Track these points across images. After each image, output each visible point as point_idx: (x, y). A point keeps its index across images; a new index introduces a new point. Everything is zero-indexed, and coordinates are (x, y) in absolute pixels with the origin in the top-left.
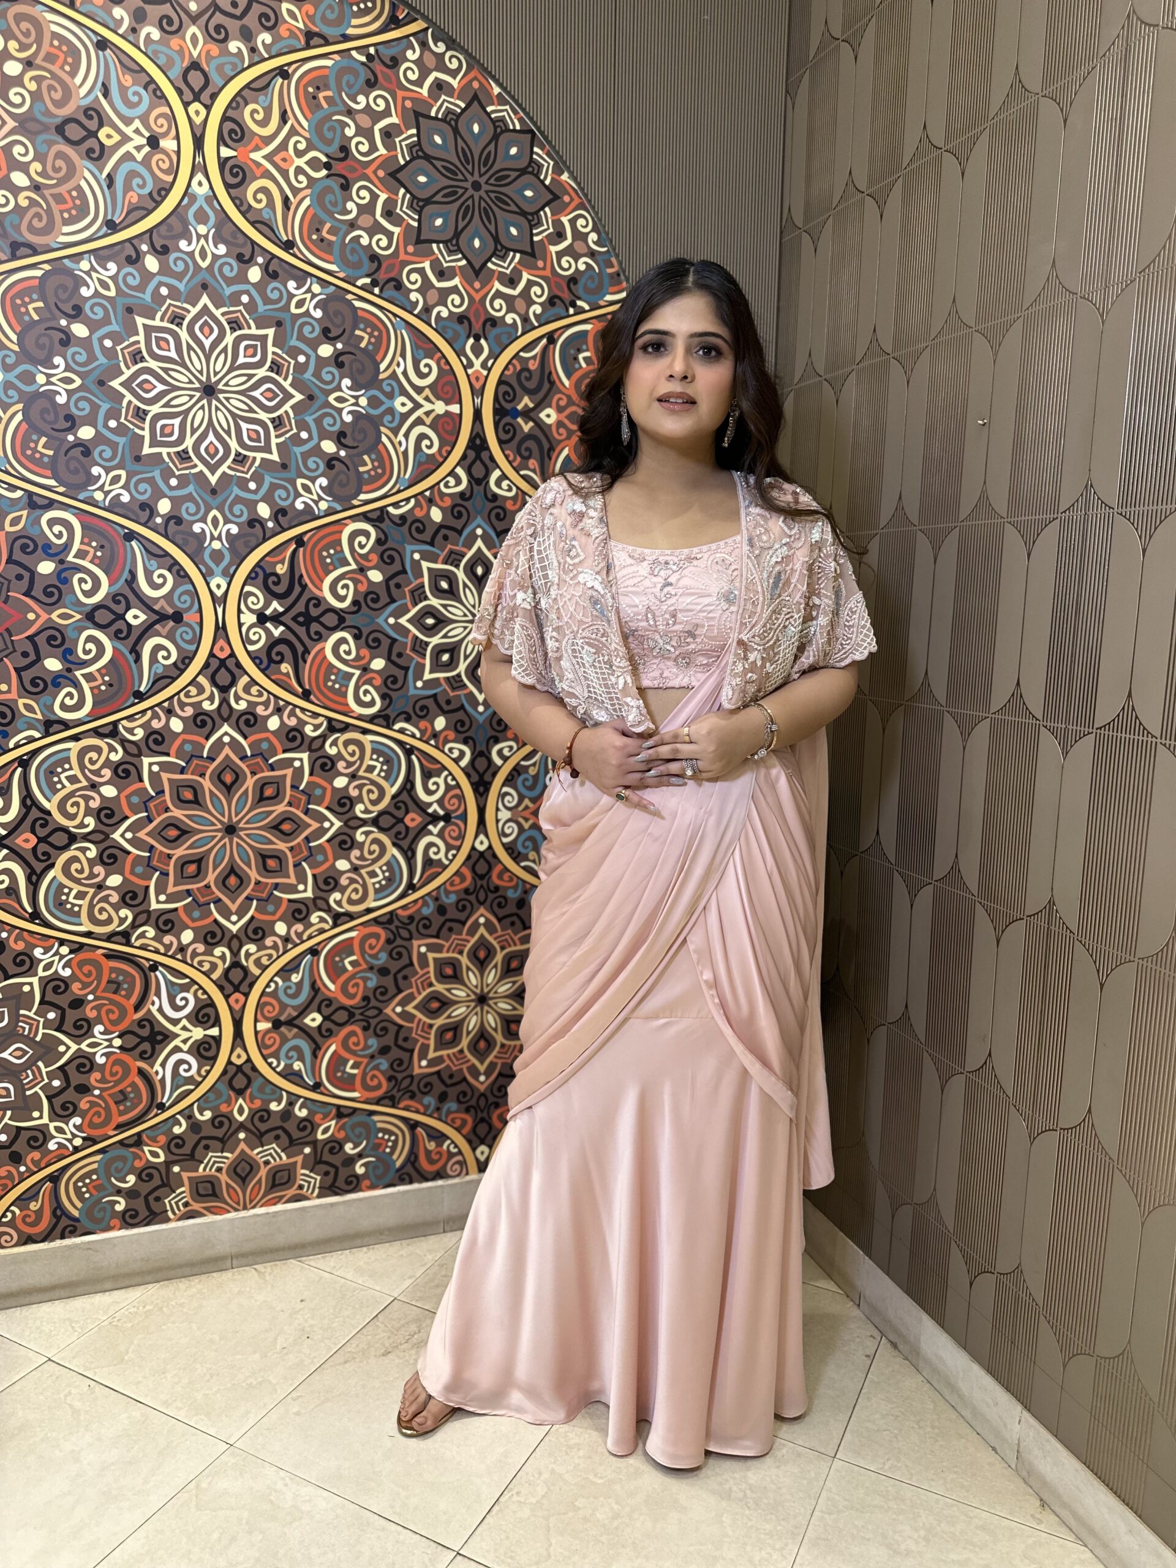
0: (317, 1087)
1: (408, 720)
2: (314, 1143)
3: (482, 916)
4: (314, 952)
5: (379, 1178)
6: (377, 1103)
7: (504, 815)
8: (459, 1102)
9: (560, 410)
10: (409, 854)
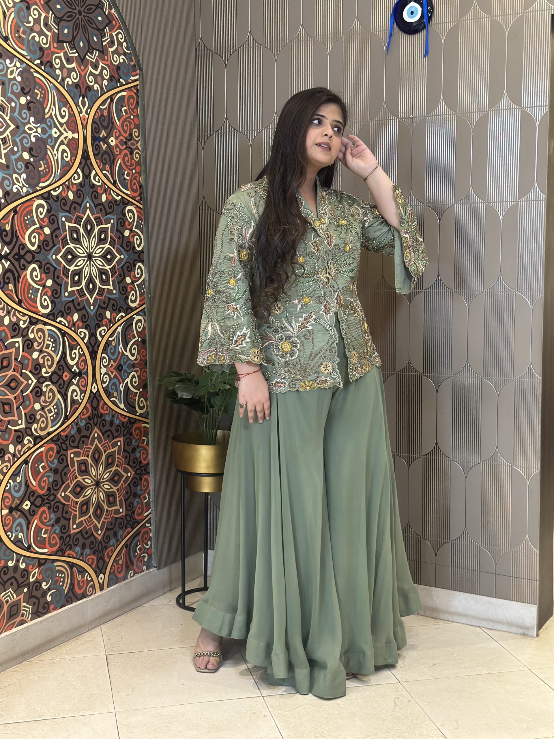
0: (29, 548)
1: (62, 316)
2: (28, 585)
3: (96, 433)
4: (26, 462)
5: (57, 602)
6: (56, 555)
7: (103, 370)
8: (91, 548)
9: (116, 138)
10: (65, 397)
